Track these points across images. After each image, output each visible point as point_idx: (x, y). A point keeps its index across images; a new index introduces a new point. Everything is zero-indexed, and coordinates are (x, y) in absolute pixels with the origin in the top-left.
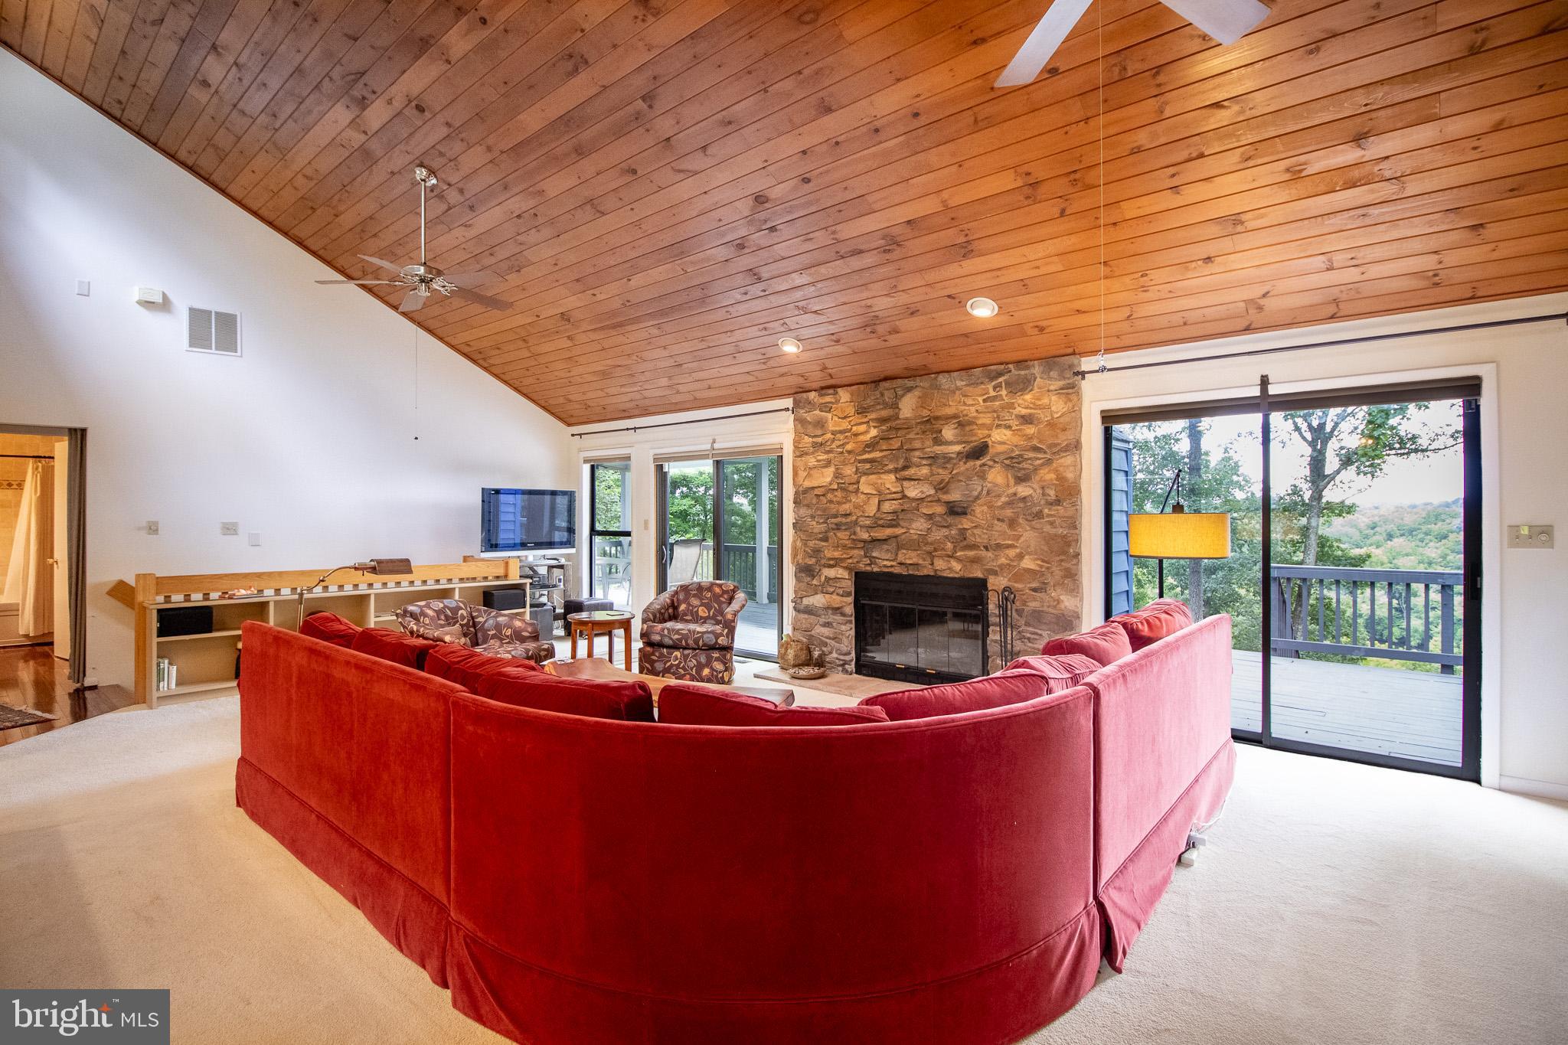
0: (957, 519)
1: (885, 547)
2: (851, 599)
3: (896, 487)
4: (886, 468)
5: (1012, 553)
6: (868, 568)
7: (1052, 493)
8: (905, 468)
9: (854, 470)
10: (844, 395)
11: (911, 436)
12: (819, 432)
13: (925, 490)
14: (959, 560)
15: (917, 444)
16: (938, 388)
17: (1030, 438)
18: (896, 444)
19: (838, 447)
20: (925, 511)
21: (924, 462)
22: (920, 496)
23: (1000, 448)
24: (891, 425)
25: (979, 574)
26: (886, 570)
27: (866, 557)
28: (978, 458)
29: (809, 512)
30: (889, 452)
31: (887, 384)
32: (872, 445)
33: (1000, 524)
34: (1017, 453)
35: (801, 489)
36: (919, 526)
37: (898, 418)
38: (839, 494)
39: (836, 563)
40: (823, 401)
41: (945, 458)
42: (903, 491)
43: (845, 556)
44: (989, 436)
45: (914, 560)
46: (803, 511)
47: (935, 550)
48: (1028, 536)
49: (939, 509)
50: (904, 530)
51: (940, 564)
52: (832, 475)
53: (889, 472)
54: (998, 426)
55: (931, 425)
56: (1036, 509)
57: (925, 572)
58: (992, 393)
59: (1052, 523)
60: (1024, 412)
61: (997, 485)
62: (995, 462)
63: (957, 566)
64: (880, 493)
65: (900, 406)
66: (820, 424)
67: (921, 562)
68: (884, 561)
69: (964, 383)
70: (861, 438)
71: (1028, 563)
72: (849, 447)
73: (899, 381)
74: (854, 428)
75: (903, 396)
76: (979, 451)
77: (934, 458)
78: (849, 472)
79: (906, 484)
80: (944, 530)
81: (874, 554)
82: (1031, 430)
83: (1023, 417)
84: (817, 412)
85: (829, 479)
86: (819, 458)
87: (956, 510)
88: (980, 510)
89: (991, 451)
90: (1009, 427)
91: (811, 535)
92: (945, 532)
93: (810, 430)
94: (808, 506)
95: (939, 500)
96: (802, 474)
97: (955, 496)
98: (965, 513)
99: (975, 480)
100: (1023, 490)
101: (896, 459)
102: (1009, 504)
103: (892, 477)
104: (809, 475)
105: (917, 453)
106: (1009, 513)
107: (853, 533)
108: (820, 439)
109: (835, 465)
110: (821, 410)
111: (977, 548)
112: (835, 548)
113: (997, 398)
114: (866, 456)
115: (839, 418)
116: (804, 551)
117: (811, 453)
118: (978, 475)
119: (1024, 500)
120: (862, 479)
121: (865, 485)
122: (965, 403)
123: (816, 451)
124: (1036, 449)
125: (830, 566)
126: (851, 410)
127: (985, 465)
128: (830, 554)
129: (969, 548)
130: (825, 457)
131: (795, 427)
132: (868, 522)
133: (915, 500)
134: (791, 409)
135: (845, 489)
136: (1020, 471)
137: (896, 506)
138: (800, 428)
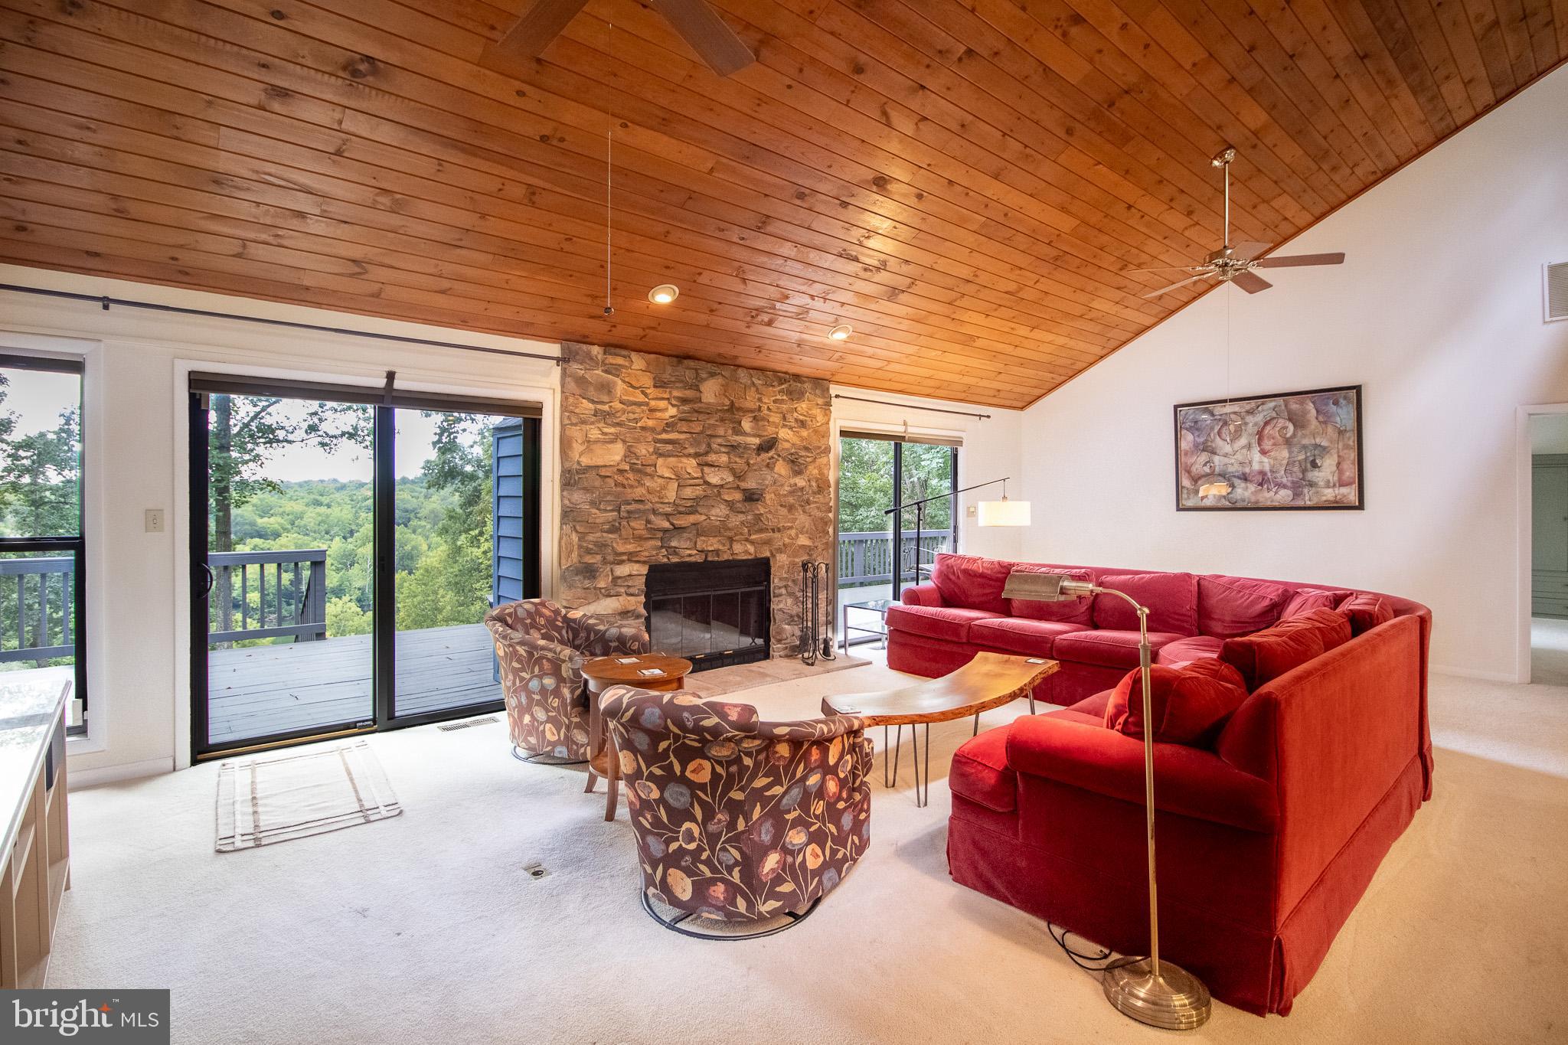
0: (754, 505)
1: (685, 535)
2: (642, 599)
3: (696, 472)
4: (686, 452)
5: (793, 532)
6: (665, 560)
7: (813, 484)
8: (706, 453)
9: (651, 450)
10: (638, 362)
11: (712, 422)
12: (605, 398)
13: (725, 477)
14: (752, 543)
15: (721, 432)
16: (737, 380)
17: (803, 439)
18: (697, 428)
19: (629, 421)
20: (726, 497)
21: (723, 449)
22: (720, 482)
23: (787, 445)
24: (692, 407)
25: (768, 554)
26: (687, 559)
27: (662, 547)
28: (767, 452)
29: (589, 498)
30: (688, 435)
31: (691, 363)
32: (670, 426)
33: (783, 509)
34: (793, 450)
35: (575, 466)
36: (719, 512)
37: (700, 400)
38: (630, 475)
39: (632, 557)
40: (614, 362)
41: (745, 448)
42: (702, 477)
43: (639, 549)
44: (777, 434)
45: (716, 546)
46: (578, 497)
47: (736, 535)
48: (802, 519)
49: (738, 496)
50: (703, 517)
51: (738, 548)
52: (622, 453)
53: (689, 455)
54: (784, 426)
55: (732, 413)
56: (806, 497)
57: (726, 557)
58: (779, 397)
59: (818, 508)
60: (801, 417)
61: (780, 475)
62: (779, 456)
63: (751, 549)
64: (678, 477)
65: (702, 389)
66: (606, 388)
67: (721, 547)
68: (687, 550)
69: (760, 382)
70: (658, 414)
71: (803, 540)
72: (650, 423)
73: (704, 364)
74: (653, 403)
75: (705, 380)
76: (769, 445)
77: (733, 448)
78: (644, 452)
79: (706, 469)
80: (741, 515)
81: (673, 544)
82: (805, 433)
83: (802, 421)
84: (599, 372)
85: (618, 458)
86: (605, 430)
87: (752, 497)
88: (769, 497)
89: (780, 447)
90: (791, 428)
91: (593, 527)
92: (742, 517)
93: (592, 392)
94: (586, 490)
95: (738, 487)
96: (577, 448)
97: (750, 484)
98: (757, 500)
99: (765, 471)
100: (800, 482)
101: (698, 443)
102: (792, 493)
103: (693, 462)
104: (589, 450)
105: (719, 440)
106: (791, 500)
107: (648, 522)
108: (606, 408)
109: (624, 441)
110: (606, 372)
111: (765, 530)
112: (626, 540)
113: (782, 401)
114: (664, 436)
115: (632, 386)
116: (580, 547)
117: (592, 423)
118: (768, 466)
119: (802, 489)
120: (660, 461)
121: (664, 468)
122: (760, 400)
123: (599, 421)
124: (807, 449)
125: (621, 562)
126: (647, 381)
127: (773, 458)
128: (621, 549)
129: (761, 531)
130: (612, 430)
131: (563, 386)
132: (668, 509)
133: (716, 486)
134: (558, 360)
135: (639, 471)
136: (796, 465)
137: (699, 491)
138: (575, 387)
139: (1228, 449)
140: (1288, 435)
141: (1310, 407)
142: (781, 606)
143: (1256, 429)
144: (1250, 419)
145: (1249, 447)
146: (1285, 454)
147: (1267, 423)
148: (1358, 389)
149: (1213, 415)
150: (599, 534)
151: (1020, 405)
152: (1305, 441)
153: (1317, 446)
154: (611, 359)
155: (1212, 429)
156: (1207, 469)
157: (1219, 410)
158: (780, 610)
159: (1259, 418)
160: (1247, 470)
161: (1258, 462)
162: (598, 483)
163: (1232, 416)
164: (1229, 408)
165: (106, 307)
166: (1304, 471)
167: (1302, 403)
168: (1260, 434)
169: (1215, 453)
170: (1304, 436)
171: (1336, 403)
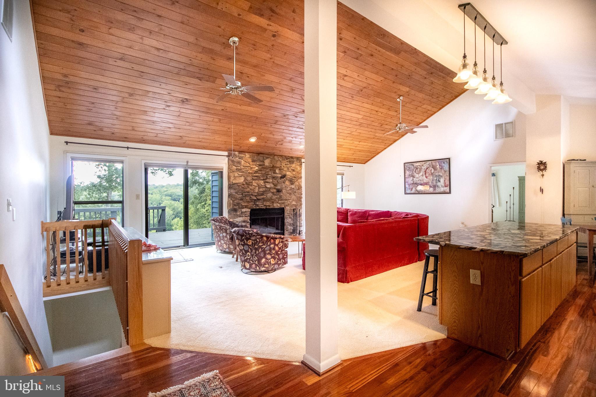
0: (279, 193)
1: (260, 201)
2: (249, 218)
3: (263, 184)
4: (260, 179)
5: (291, 201)
6: (255, 208)
7: (297, 187)
8: (266, 179)
9: (251, 179)
10: (248, 155)
11: (268, 171)
12: (239, 165)
13: (271, 185)
14: (279, 203)
15: (270, 173)
16: (274, 159)
18: (263, 172)
19: (245, 171)
20: (272, 191)
21: (271, 178)
22: (270, 187)
23: (289, 176)
24: (262, 167)
25: (284, 207)
26: (261, 208)
27: (254, 204)
28: (283, 178)
29: (235, 191)
30: (261, 174)
31: (262, 155)
32: (256, 172)
33: (288, 194)
34: (291, 178)
35: (232, 183)
36: (269, 195)
37: (264, 165)
38: (246, 185)
39: (246, 207)
41: (277, 177)
42: (265, 186)
43: (248, 205)
44: (286, 173)
46: (232, 191)
47: (274, 201)
48: (293, 197)
49: (275, 191)
50: (265, 196)
51: (275, 205)
52: (243, 179)
53: (261, 180)
54: (288, 171)
55: (273, 168)
56: (295, 191)
57: (272, 207)
58: (286, 163)
59: (298, 194)
60: (293, 169)
61: (287, 185)
62: (287, 179)
63: (279, 205)
64: (258, 185)
65: (265, 162)
66: (239, 163)
67: (270, 204)
68: (261, 205)
69: (281, 159)
70: (253, 169)
71: (294, 203)
72: (251, 171)
73: (265, 155)
74: (251, 166)
75: (266, 159)
76: (284, 176)
77: (273, 178)
78: (249, 179)
79: (266, 183)
81: (257, 203)
82: (294, 173)
84: (237, 159)
85: (242, 181)
86: (239, 174)
87: (279, 191)
88: (284, 191)
89: (287, 177)
90: (290, 172)
91: (236, 199)
92: (276, 196)
93: (236, 164)
94: (234, 189)
95: (275, 188)
96: (232, 178)
97: (279, 187)
99: (283, 184)
100: (293, 186)
101: (264, 176)
102: (290, 190)
103: (263, 181)
104: (235, 179)
105: (270, 176)
106: (290, 191)
107: (250, 197)
108: (239, 168)
109: (244, 177)
110: (239, 158)
111: (283, 200)
112: (245, 202)
113: (287, 164)
114: (255, 175)
115: (246, 162)
116: (233, 204)
117: (236, 172)
118: (283, 182)
119: (293, 188)
120: (254, 181)
121: (254, 183)
122: (281, 164)
123: (237, 171)
124: (295, 177)
125: (243, 208)
126: (250, 160)
127: (285, 180)
128: (243, 204)
129: (282, 200)
130: (241, 174)
131: (228, 162)
132: (256, 194)
133: (269, 188)
134: (227, 156)
135: (248, 184)
136: (292, 182)
137: (264, 189)
138: (231, 162)
139: (417, 176)
140: (432, 172)
141: (438, 164)
142: (288, 221)
143: (424, 170)
144: (423, 167)
145: (423, 175)
146: (432, 177)
147: (427, 169)
148: (449, 159)
149: (414, 166)
150: (237, 201)
151: (364, 162)
152: (437, 174)
153: (439, 175)
154: (241, 155)
155: (413, 170)
156: (412, 182)
157: (415, 164)
158: (287, 222)
159: (425, 167)
160: (422, 182)
161: (425, 180)
162: (237, 187)
163: (419, 166)
164: (418, 164)
165: (128, 149)
166: (436, 182)
167: (436, 163)
168: (425, 171)
169: (414, 177)
170: (436, 172)
171: (444, 163)
